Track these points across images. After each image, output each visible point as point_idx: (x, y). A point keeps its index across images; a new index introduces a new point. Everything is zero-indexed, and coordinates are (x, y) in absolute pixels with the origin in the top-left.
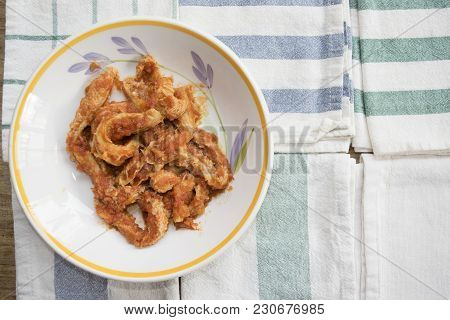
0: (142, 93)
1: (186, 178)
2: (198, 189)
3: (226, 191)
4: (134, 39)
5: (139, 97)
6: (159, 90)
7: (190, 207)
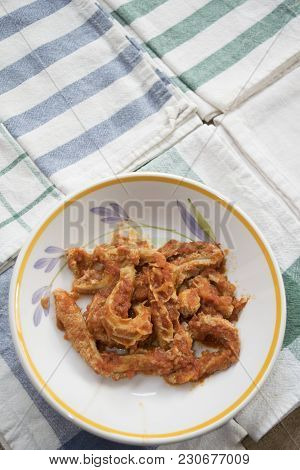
0: (97, 276)
1: (197, 283)
2: (212, 277)
3: (227, 257)
4: (47, 250)
5: (100, 280)
6: (107, 255)
7: (225, 294)
